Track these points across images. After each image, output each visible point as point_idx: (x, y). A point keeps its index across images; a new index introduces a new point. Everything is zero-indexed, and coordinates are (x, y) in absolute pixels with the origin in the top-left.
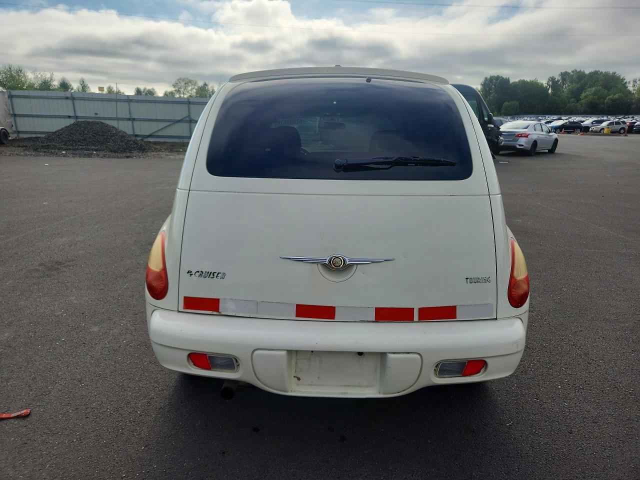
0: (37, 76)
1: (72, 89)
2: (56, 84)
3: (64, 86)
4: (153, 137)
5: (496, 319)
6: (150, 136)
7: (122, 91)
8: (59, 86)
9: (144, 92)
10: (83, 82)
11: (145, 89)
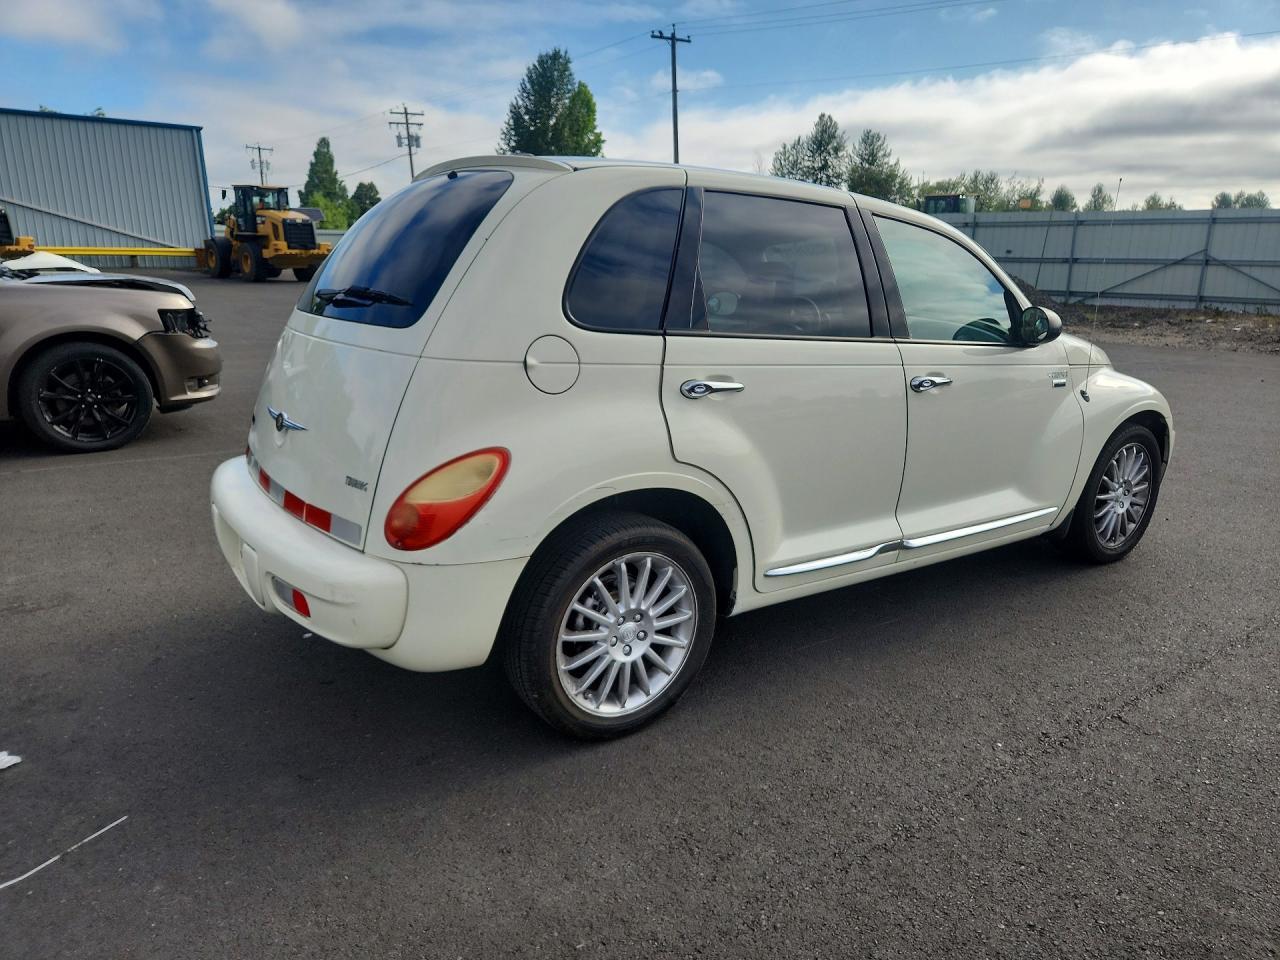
0: (1014, 187)
1: (1075, 206)
2: (1046, 198)
3: (1062, 200)
4: (1107, 297)
5: (363, 552)
6: (1104, 294)
7: (1178, 203)
8: (1050, 203)
9: (1237, 201)
10: (1100, 190)
11: (1240, 196)
